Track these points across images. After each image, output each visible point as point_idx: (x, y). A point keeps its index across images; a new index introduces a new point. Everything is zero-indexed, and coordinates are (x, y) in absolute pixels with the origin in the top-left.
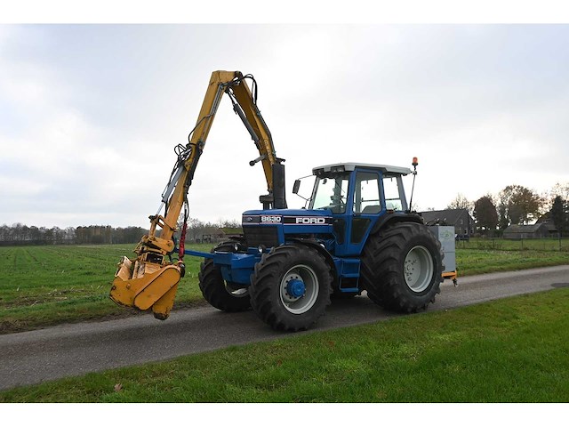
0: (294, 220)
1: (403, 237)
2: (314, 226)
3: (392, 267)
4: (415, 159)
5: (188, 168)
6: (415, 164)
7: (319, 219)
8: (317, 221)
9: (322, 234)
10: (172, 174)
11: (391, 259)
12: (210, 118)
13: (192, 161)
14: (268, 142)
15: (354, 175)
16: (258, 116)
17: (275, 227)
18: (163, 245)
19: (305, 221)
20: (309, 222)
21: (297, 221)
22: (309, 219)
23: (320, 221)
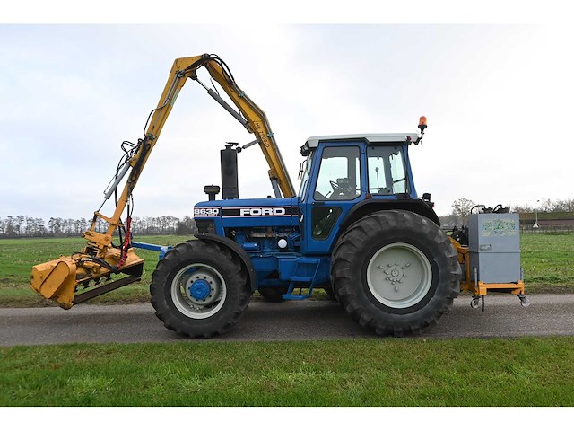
0: (238, 212)
1: (364, 231)
2: (267, 218)
3: (344, 272)
4: (423, 119)
5: (133, 164)
6: (422, 127)
7: (275, 210)
8: (273, 212)
9: (280, 227)
10: (118, 171)
11: (339, 260)
12: (165, 109)
13: (137, 156)
14: (260, 124)
15: (319, 152)
16: (241, 97)
17: (211, 220)
18: (99, 239)
19: (254, 212)
20: (259, 213)
21: (242, 212)
22: (259, 210)
23: (277, 211)
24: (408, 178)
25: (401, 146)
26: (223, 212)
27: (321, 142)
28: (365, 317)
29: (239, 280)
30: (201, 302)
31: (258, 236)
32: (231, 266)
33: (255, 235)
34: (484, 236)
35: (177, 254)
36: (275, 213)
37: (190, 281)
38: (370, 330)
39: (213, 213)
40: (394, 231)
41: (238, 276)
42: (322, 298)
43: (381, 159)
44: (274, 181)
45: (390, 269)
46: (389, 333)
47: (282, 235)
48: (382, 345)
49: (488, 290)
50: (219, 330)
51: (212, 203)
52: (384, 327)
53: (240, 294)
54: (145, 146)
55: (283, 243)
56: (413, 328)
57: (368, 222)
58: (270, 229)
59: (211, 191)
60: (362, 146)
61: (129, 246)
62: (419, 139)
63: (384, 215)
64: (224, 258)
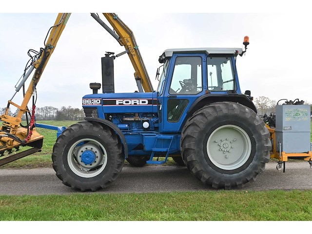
0: (114, 103)
1: (205, 116)
2: (135, 106)
3: (190, 144)
4: (246, 38)
5: (37, 66)
6: (246, 44)
7: (141, 101)
8: (139, 102)
9: (145, 113)
10: (25, 70)
11: (188, 136)
12: (60, 27)
13: (40, 61)
14: (129, 39)
15: (173, 60)
16: (115, 19)
17: (95, 108)
18: (12, 121)
19: (126, 102)
20: (130, 103)
21: (117, 103)
22: (130, 101)
23: (143, 102)
24: (235, 79)
25: (230, 57)
26: (104, 102)
27: (174, 53)
28: (206, 176)
29: (116, 150)
30: (88, 166)
31: (129, 119)
32: (111, 140)
33: (126, 119)
34: (286, 120)
35: (72, 132)
36: (141, 103)
37: (81, 150)
38: (209, 185)
39: (96, 102)
40: (226, 116)
41: (116, 148)
42: (171, 164)
43: (215, 66)
44: (139, 81)
45: (223, 143)
46: (221, 187)
47: (146, 119)
48: (218, 195)
49: (289, 158)
50: (102, 186)
51: (95, 95)
52: (218, 183)
53: (117, 160)
54: (45, 54)
55: (146, 125)
56: (238, 183)
57: (208, 110)
58: (137, 115)
59: (94, 87)
60: (203, 56)
61: (34, 126)
62: (243, 52)
63: (220, 105)
64: (106, 135)
